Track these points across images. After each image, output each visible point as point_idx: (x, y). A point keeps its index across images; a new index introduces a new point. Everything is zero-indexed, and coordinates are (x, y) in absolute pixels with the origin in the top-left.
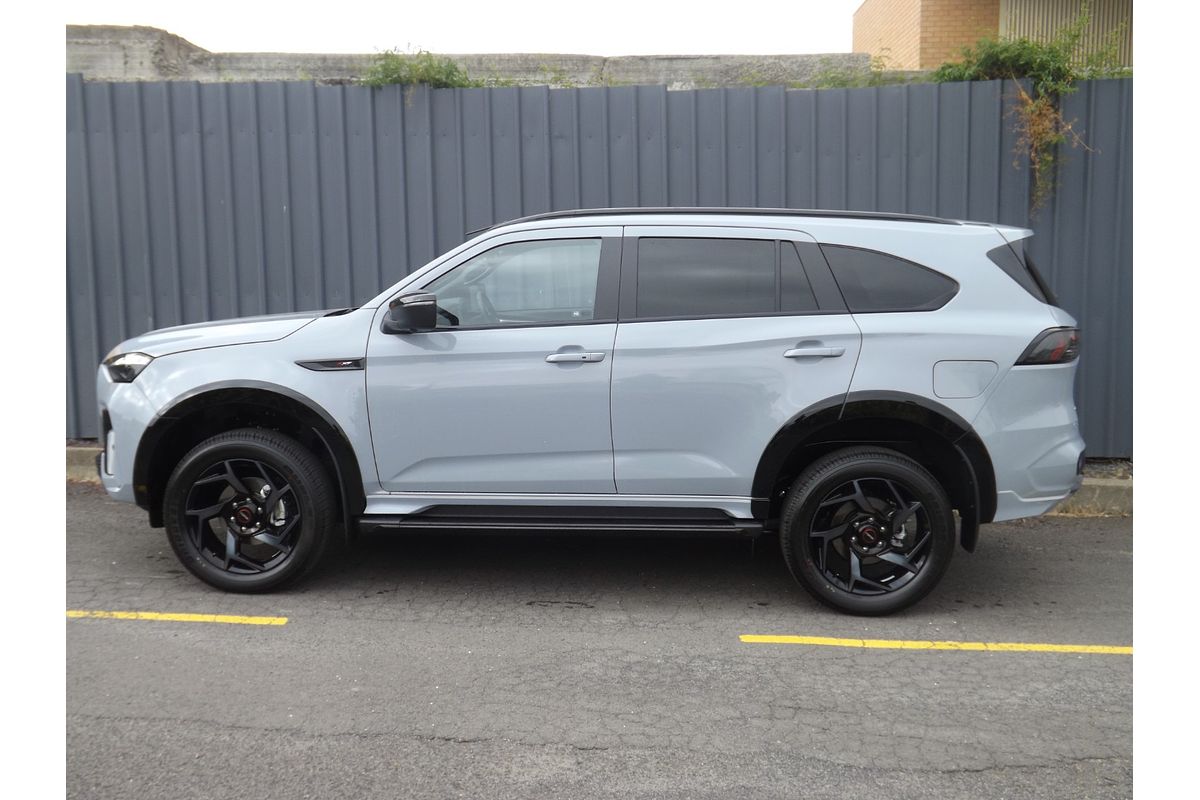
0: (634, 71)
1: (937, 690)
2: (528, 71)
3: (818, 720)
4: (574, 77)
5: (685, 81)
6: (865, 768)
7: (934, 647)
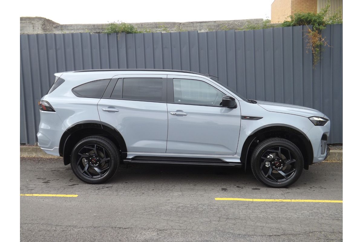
0: (189, 27)
1: (272, 213)
2: (157, 27)
3: (233, 222)
4: (171, 29)
5: (205, 29)
6: (244, 235)
7: (275, 201)
